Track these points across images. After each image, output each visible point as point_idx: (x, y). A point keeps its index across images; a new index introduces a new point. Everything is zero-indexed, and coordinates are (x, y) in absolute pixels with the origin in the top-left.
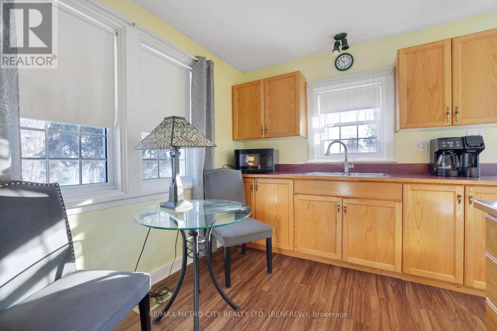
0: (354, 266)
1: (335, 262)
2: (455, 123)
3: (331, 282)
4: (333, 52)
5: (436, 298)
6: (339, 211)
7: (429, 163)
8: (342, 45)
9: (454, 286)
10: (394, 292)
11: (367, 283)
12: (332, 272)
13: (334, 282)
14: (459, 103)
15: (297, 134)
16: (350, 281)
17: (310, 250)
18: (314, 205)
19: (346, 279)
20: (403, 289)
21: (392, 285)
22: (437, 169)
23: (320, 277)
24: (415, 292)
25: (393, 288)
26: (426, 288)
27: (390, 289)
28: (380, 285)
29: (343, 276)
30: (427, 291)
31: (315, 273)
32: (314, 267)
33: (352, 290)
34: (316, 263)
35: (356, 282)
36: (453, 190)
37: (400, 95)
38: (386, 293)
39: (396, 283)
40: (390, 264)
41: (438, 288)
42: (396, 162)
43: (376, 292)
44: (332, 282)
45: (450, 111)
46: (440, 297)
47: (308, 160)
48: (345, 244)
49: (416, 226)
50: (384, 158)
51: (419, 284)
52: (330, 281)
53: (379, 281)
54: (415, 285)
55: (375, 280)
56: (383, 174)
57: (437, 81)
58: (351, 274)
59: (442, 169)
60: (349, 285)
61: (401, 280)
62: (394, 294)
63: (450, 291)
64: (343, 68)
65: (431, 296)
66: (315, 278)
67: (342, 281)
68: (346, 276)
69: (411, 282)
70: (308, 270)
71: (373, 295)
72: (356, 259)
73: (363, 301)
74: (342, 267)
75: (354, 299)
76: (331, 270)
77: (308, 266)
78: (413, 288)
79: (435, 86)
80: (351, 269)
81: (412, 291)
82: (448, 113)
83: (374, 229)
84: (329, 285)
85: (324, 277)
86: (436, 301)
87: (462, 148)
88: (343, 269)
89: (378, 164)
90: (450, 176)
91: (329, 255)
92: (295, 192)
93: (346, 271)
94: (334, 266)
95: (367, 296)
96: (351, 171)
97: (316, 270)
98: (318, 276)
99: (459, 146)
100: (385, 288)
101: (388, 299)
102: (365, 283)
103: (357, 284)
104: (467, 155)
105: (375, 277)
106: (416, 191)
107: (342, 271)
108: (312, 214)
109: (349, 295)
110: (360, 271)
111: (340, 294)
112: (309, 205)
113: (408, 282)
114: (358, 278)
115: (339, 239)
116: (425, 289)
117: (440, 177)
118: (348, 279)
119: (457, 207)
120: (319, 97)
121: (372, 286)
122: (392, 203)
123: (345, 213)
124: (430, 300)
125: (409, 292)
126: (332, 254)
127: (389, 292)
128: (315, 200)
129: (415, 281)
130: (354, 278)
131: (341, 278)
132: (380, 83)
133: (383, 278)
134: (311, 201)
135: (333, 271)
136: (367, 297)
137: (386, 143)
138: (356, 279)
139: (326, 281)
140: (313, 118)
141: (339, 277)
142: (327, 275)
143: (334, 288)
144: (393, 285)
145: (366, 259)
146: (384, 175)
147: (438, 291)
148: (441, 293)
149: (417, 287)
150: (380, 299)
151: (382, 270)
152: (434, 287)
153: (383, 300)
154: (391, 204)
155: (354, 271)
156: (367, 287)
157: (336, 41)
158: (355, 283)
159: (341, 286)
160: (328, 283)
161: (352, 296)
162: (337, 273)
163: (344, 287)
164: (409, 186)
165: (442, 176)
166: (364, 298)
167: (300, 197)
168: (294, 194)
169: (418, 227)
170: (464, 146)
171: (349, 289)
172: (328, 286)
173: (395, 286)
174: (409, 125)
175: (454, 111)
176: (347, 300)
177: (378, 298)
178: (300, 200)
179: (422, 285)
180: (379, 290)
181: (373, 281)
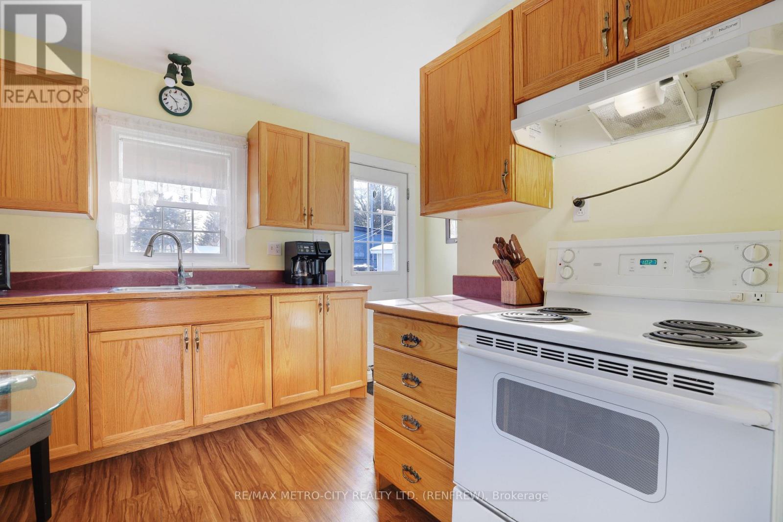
0: (210, 428)
1: (178, 435)
2: (311, 226)
3: (186, 465)
4: (165, 78)
5: (306, 420)
6: (187, 348)
7: (284, 269)
8: (182, 74)
9: (315, 402)
10: (270, 434)
11: (236, 441)
12: (180, 452)
13: (192, 463)
14: (313, 206)
15: (80, 210)
16: (213, 449)
17: (132, 431)
18: (138, 347)
19: (207, 451)
20: (276, 426)
21: (264, 429)
22: (294, 277)
23: (163, 468)
24: (288, 423)
25: (266, 430)
26: (294, 415)
27: (264, 434)
28: (252, 435)
29: (200, 449)
30: (297, 417)
31: (152, 469)
32: (143, 460)
33: (223, 458)
34: (142, 453)
35: (222, 446)
36: (316, 299)
37: (260, 180)
38: (262, 439)
39: (266, 424)
40: (260, 403)
41: (303, 410)
42: (248, 269)
43: (251, 444)
44: (189, 464)
45: (306, 213)
46: (309, 417)
47: (98, 264)
48: (199, 398)
49: (285, 345)
50: (234, 262)
51: (287, 414)
52: (184, 464)
53: (248, 431)
54: (284, 417)
55: (243, 432)
56: (238, 285)
57: (296, 176)
58: (209, 440)
59: (299, 277)
60: (215, 455)
61: (269, 418)
62: (271, 436)
63: (313, 407)
64: (173, 110)
65: (301, 420)
66: (157, 474)
67: (203, 455)
68: (205, 446)
69: (279, 416)
70: (136, 470)
71: (250, 450)
72: (216, 414)
73: (244, 462)
74: (191, 437)
75: (232, 467)
76: (175, 450)
77: (131, 464)
78: (284, 420)
79: (295, 180)
80: (206, 434)
81: (285, 424)
82: (305, 215)
83: (239, 363)
84: (186, 471)
85: (171, 465)
86: (308, 422)
87: (315, 254)
88: (194, 439)
89: (225, 272)
90: (307, 285)
91: (173, 426)
92: (92, 328)
93: (199, 441)
94: (178, 442)
95: (244, 454)
96: (190, 281)
97: (150, 462)
98: (159, 469)
99: (313, 252)
100: (259, 436)
101: (268, 444)
102: (233, 441)
103: (224, 448)
104: (317, 261)
105: (241, 430)
106: (284, 304)
107: (194, 442)
108: (133, 365)
109: (223, 466)
110: (218, 431)
111: (210, 472)
112: (126, 348)
113: (276, 417)
114: (221, 441)
115: (188, 392)
116: (294, 417)
117: (297, 286)
118: (209, 450)
119: (319, 316)
120: (121, 145)
121: (243, 441)
122: (260, 322)
123: (198, 348)
124: (303, 424)
125: (283, 426)
126: (176, 422)
127: (265, 437)
128: (141, 336)
129: (283, 413)
130: (217, 443)
131: (199, 453)
132: (229, 154)
133: (250, 425)
134: (130, 341)
135: (180, 449)
136: (246, 455)
137: (236, 242)
138: (219, 443)
139: (178, 468)
140: (111, 183)
141: (195, 452)
142: (174, 459)
143: (197, 471)
144: (265, 427)
145: (230, 408)
146: (239, 287)
147: (303, 412)
148: (307, 413)
149: (288, 418)
150: (261, 450)
151: (248, 416)
152: (300, 411)
153: (263, 448)
154: (259, 324)
155: (211, 434)
156: (239, 446)
157: (172, 63)
158: (222, 448)
159: (205, 462)
160: (183, 467)
161: (227, 465)
162: (188, 449)
163: (210, 460)
164: (278, 297)
165: (299, 284)
166: (243, 459)
167: (105, 336)
168: (88, 332)
169: (287, 346)
170: (317, 252)
171: (219, 459)
172: (187, 473)
173: (267, 428)
174: (270, 221)
175: (310, 213)
176: (225, 474)
177: (257, 450)
178: (103, 342)
179: (290, 413)
180: (254, 441)
181: (241, 435)
